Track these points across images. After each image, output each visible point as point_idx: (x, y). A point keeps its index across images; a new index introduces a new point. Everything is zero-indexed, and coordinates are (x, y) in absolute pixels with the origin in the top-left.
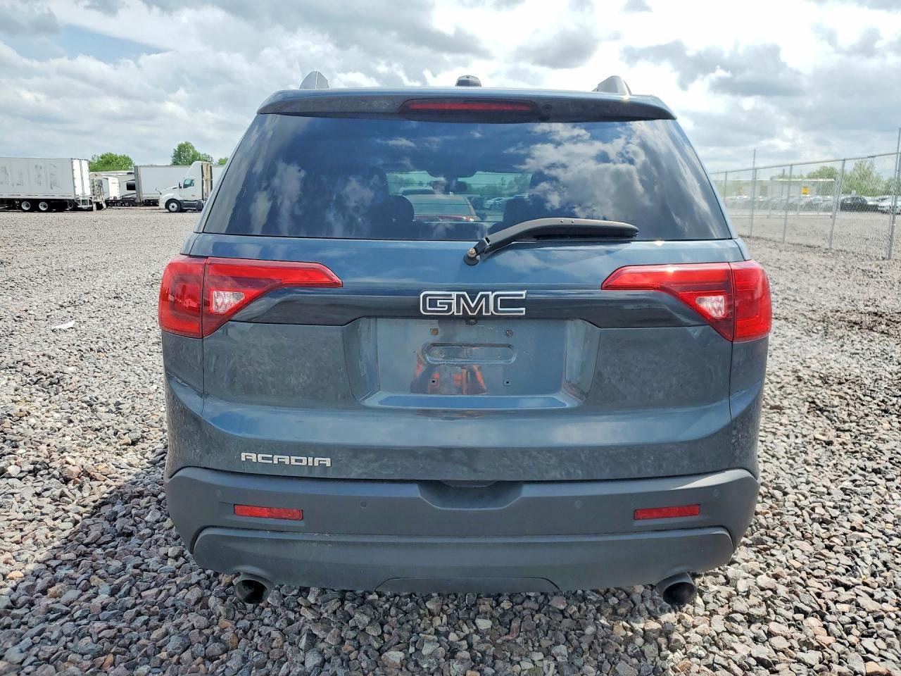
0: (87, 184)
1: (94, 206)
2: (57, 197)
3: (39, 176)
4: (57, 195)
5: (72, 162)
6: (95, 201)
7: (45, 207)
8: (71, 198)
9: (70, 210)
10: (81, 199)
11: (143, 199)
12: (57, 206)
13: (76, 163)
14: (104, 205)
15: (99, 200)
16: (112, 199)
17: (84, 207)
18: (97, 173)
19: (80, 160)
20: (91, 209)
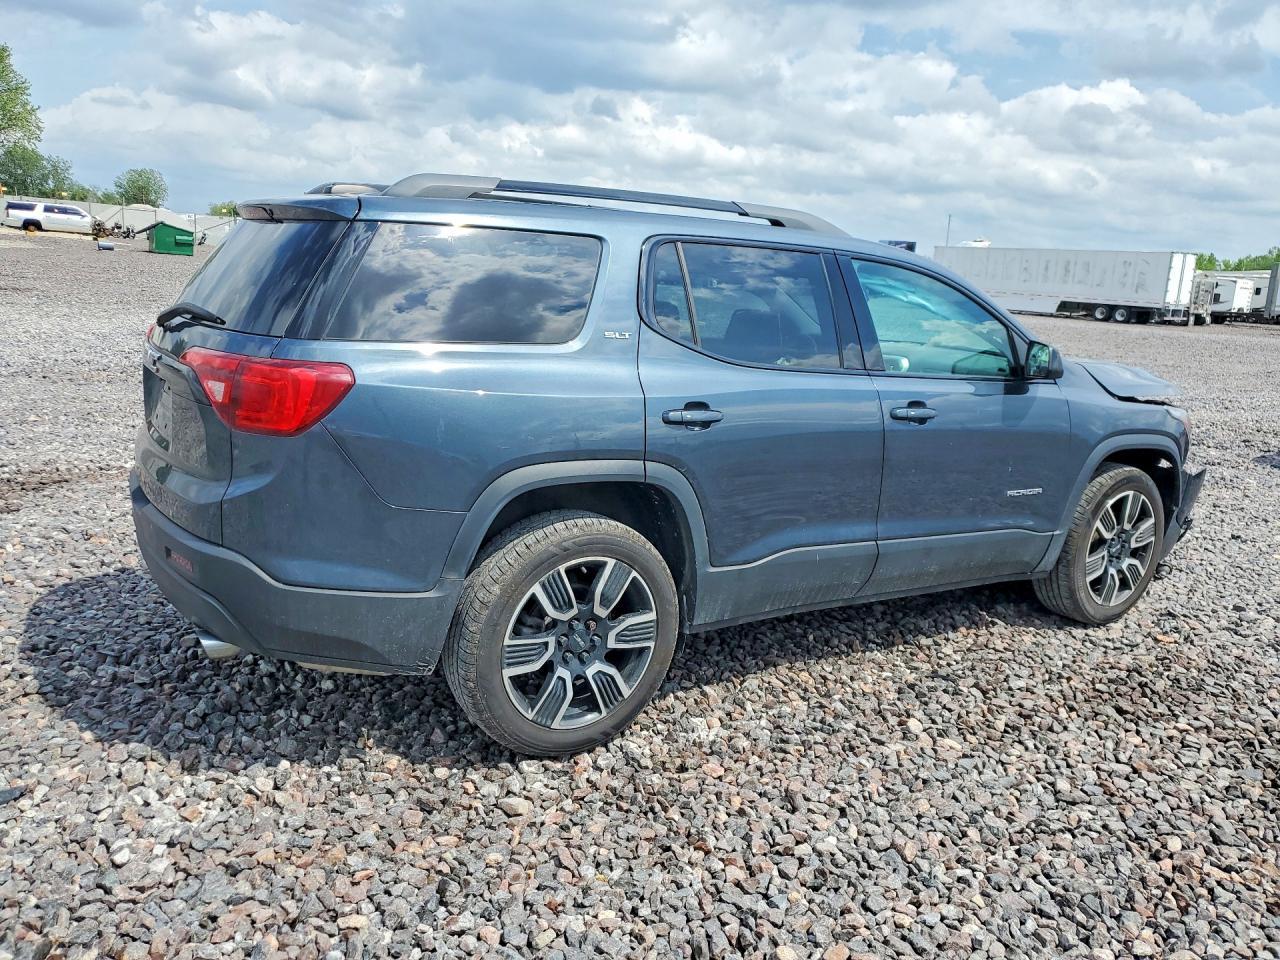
0: (1187, 287)
1: (1192, 319)
2: (1141, 304)
3: (1125, 275)
4: (1141, 301)
5: (1171, 258)
6: (1196, 312)
7: (1122, 316)
8: (1158, 306)
9: (1157, 323)
10: (1172, 308)
11: (1274, 314)
12: (1141, 316)
13: (1177, 259)
14: (1208, 319)
15: (1201, 311)
16: (1235, 311)
17: (1176, 319)
18: (1208, 273)
19: (1185, 254)
20: (1185, 324)
